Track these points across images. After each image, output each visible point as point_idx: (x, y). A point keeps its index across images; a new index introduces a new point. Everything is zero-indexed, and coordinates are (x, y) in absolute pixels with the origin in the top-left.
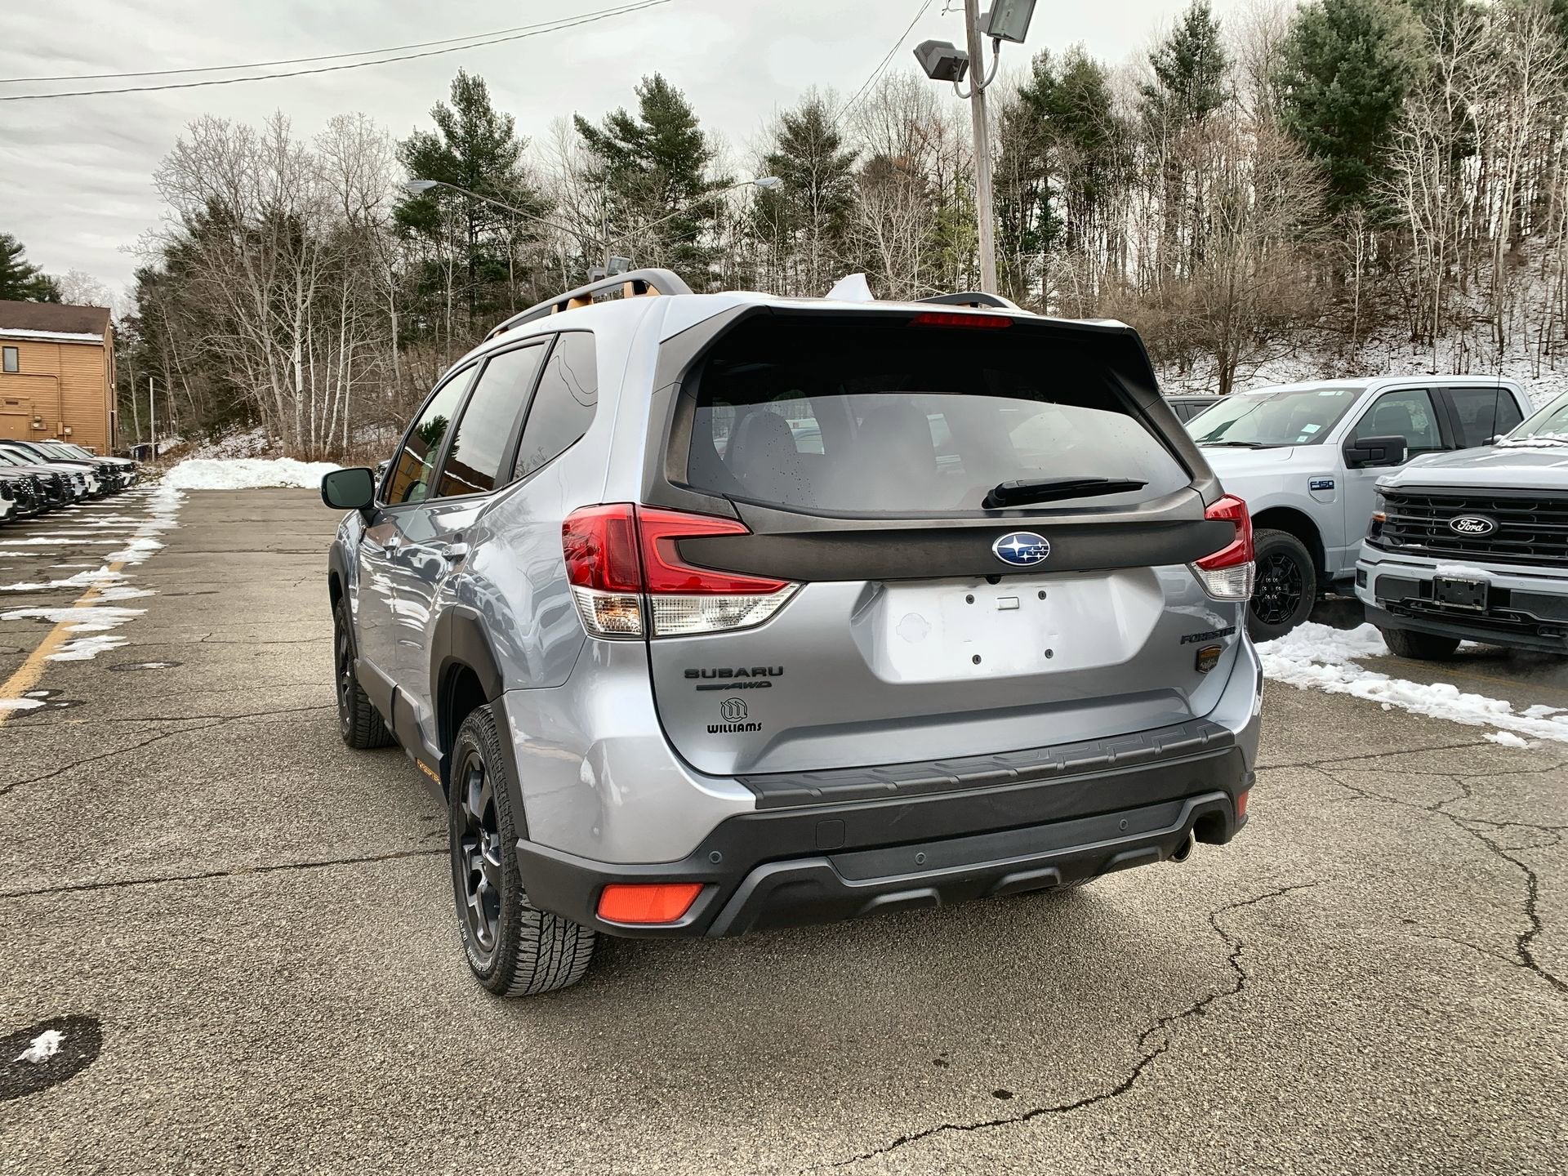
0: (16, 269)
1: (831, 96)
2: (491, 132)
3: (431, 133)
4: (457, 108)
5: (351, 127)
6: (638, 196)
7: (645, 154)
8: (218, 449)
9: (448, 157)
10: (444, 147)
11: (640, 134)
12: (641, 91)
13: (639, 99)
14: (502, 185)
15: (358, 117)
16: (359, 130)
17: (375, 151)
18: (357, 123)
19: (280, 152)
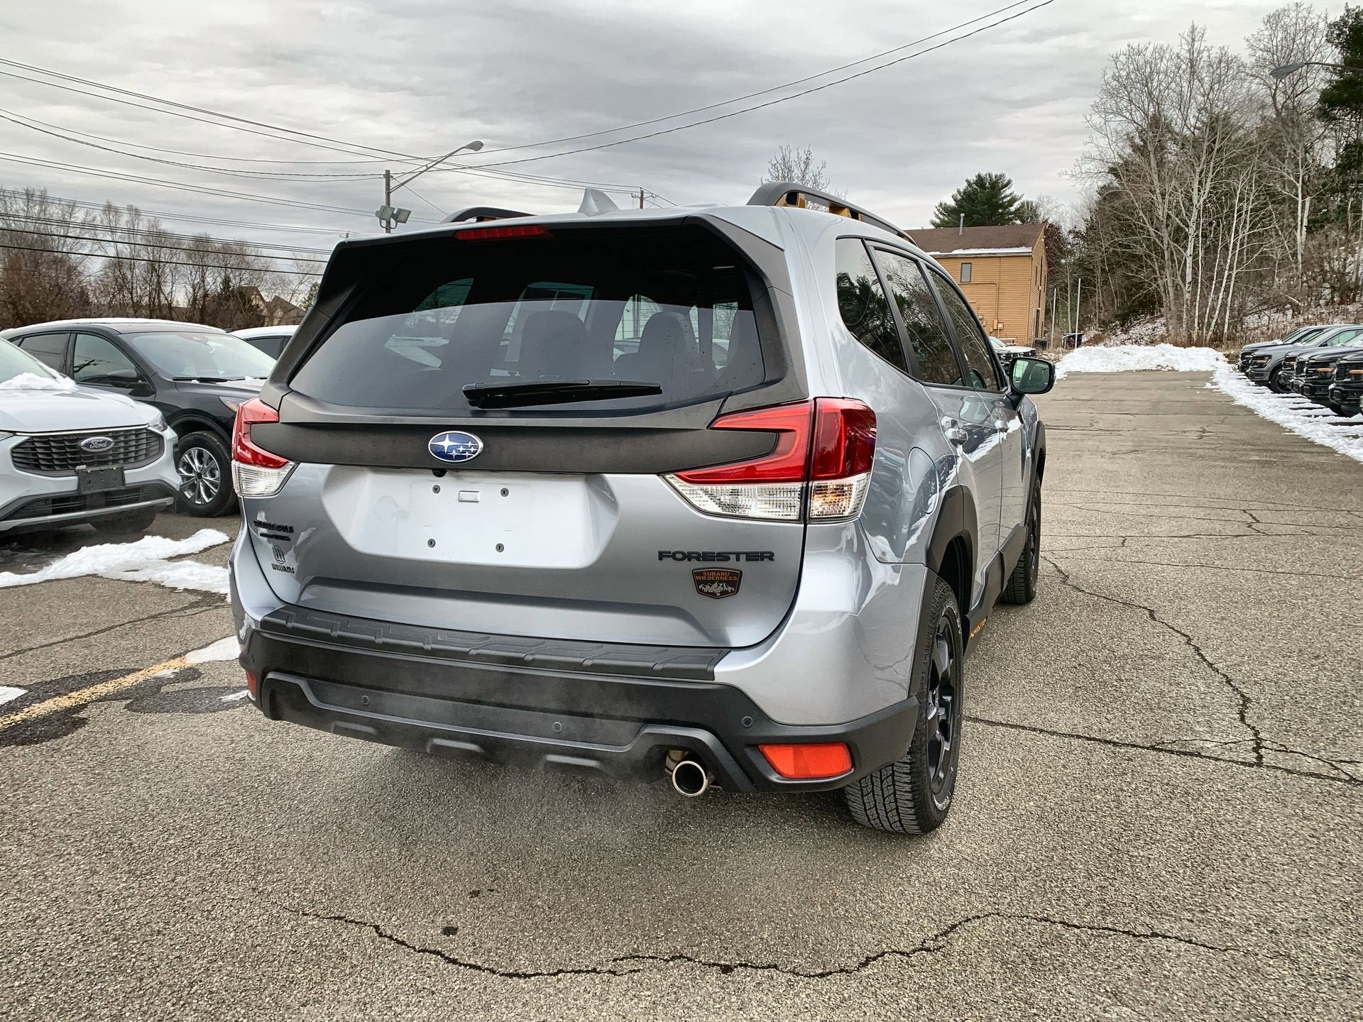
0: (1005, 200)
8: (1125, 337)
15: (1294, 8)
16: (1294, 20)
17: (1309, 38)
18: (1293, 14)
19: (1192, 63)
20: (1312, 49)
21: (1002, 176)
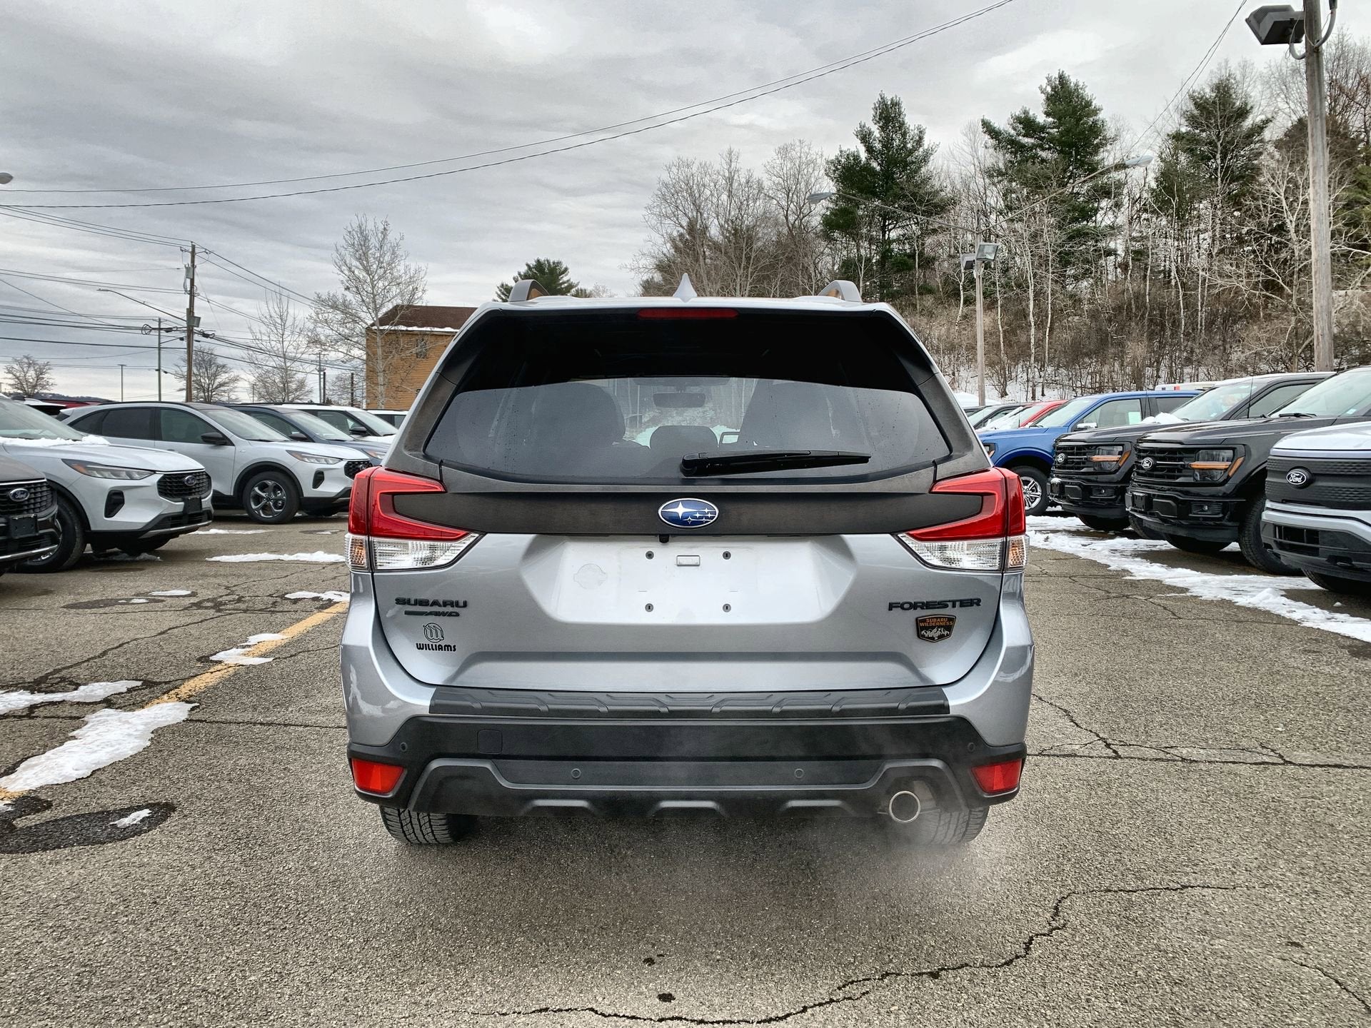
0: (563, 286)
1: (1244, 67)
2: (905, 143)
3: (853, 149)
4: (877, 126)
5: (793, 153)
6: (1036, 185)
7: (1047, 146)
9: (867, 169)
10: (864, 159)
11: (1043, 128)
12: (1045, 89)
13: (1043, 97)
14: (912, 187)
15: (798, 144)
16: (799, 154)
17: (810, 170)
18: (798, 149)
19: (730, 180)
20: (813, 180)
21: (559, 263)
